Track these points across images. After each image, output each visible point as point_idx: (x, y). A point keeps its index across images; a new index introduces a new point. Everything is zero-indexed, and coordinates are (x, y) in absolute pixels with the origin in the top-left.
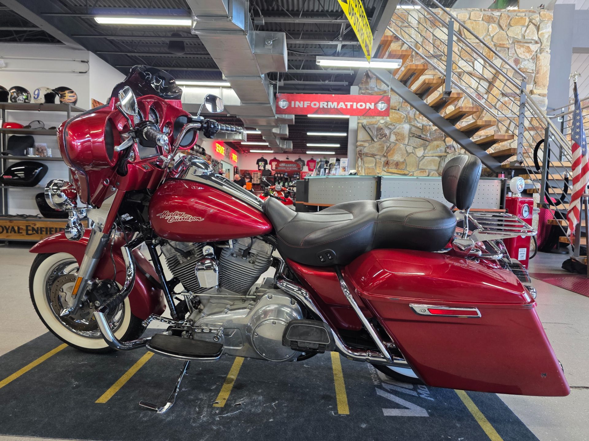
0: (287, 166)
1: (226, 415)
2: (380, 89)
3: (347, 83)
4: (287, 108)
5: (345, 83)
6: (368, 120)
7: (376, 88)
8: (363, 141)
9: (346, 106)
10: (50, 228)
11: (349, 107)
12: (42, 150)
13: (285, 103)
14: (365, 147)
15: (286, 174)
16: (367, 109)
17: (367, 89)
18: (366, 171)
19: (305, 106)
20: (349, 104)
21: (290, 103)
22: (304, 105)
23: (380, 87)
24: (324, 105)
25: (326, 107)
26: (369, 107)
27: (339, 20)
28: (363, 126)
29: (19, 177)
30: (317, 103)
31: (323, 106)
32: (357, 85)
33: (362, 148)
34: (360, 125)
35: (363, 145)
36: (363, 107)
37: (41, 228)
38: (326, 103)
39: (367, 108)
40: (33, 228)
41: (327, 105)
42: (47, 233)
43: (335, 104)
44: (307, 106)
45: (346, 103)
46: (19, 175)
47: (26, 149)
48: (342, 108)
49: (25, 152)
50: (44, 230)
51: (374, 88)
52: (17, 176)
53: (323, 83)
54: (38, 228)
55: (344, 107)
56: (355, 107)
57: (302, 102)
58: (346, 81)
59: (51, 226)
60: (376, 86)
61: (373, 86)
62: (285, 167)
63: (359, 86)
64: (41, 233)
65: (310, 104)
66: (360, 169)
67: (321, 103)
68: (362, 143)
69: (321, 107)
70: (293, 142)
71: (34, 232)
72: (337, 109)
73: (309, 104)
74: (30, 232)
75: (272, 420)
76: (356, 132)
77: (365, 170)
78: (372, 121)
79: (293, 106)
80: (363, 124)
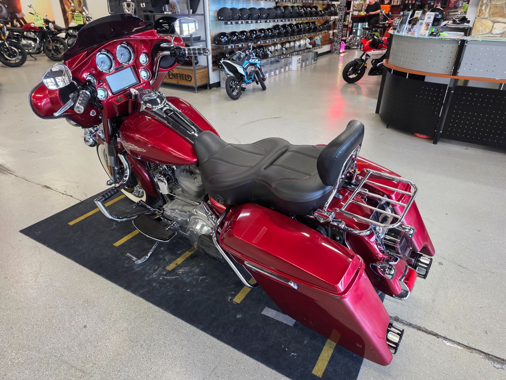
1: (167, 277)
10: (182, 75)
12: (174, 6)
18: (492, 10)
29: (165, 28)
37: (177, 74)
40: (172, 73)
42: (180, 78)
46: (166, 27)
47: (164, 5)
49: (163, 9)
50: (178, 75)
52: (164, 28)
54: (175, 74)
59: (183, 73)
64: (177, 78)
66: (483, 8)
71: (173, 77)
74: (171, 77)
75: (189, 290)
77: (490, 8)
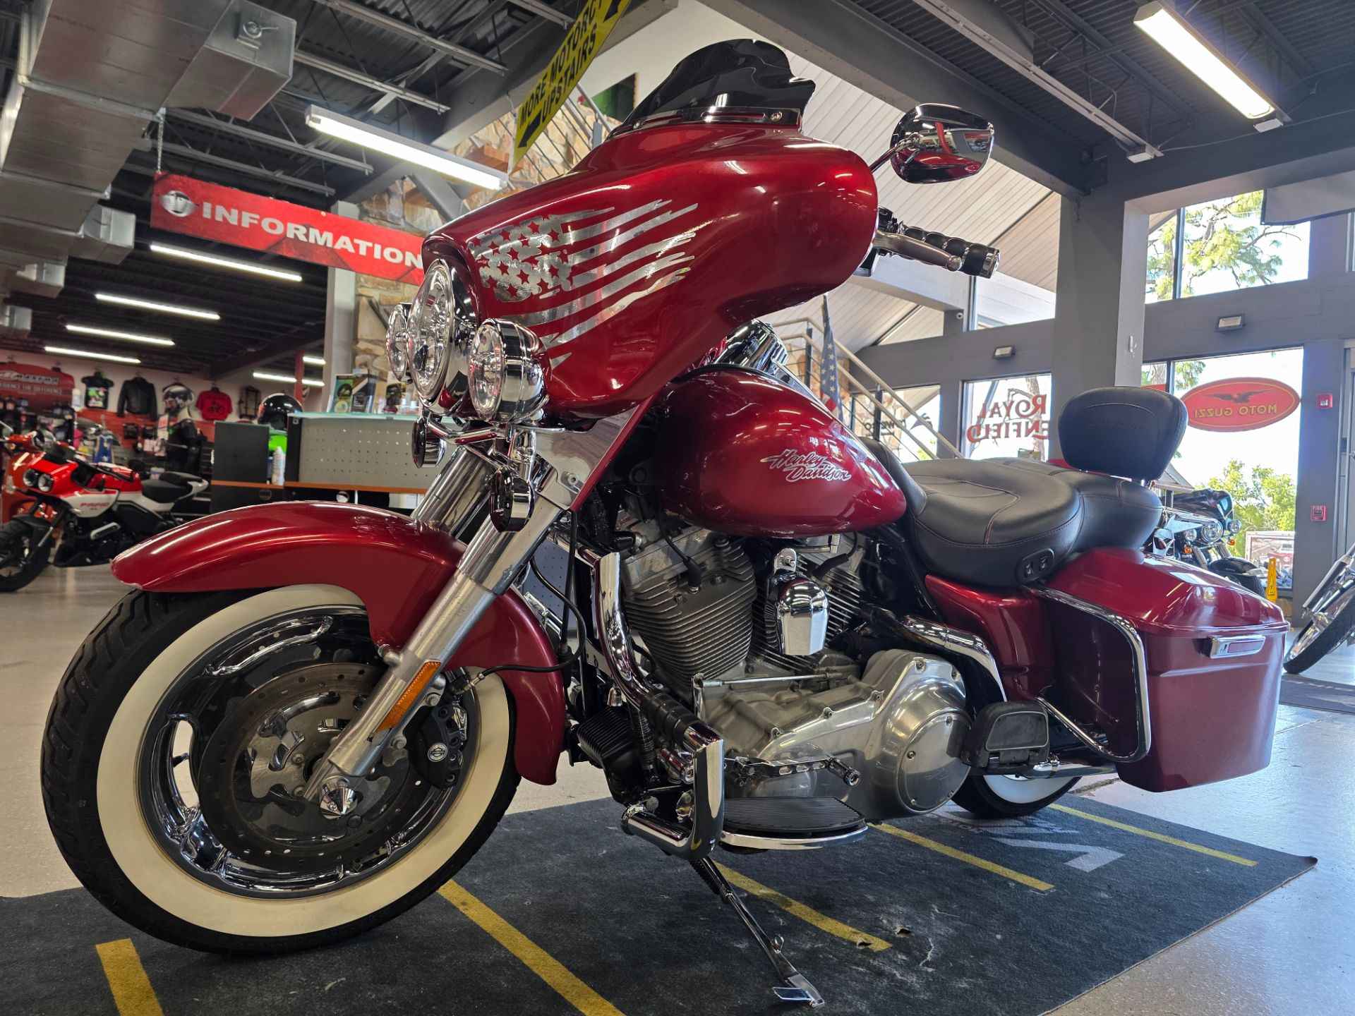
0: (23, 379)
2: (412, 226)
3: (333, 191)
4: (186, 217)
5: (328, 191)
6: (383, 293)
7: (402, 220)
8: (371, 342)
9: (356, 247)
11: (363, 252)
13: (181, 202)
14: (376, 356)
15: (25, 403)
16: (407, 267)
17: (383, 218)
19: (245, 224)
20: (363, 246)
21: (199, 206)
22: (240, 220)
23: (413, 220)
24: (297, 232)
25: (303, 238)
26: (412, 263)
27: (440, 40)
28: (371, 304)
30: (280, 225)
31: (295, 235)
32: (357, 202)
33: (369, 357)
34: (364, 300)
35: (371, 350)
36: (399, 259)
38: (303, 230)
39: (408, 263)
41: (307, 235)
43: (328, 236)
44: (251, 224)
45: (356, 241)
48: (345, 251)
51: (398, 219)
53: (269, 173)
55: (351, 250)
56: (377, 255)
57: (235, 212)
58: (330, 185)
60: (404, 217)
61: (397, 215)
62: (17, 381)
63: (360, 206)
65: (260, 221)
67: (291, 226)
68: (370, 346)
69: (290, 235)
70: (34, 316)
72: (332, 250)
73: (256, 222)
76: (353, 317)
78: (393, 298)
79: (207, 213)
80: (374, 301)
